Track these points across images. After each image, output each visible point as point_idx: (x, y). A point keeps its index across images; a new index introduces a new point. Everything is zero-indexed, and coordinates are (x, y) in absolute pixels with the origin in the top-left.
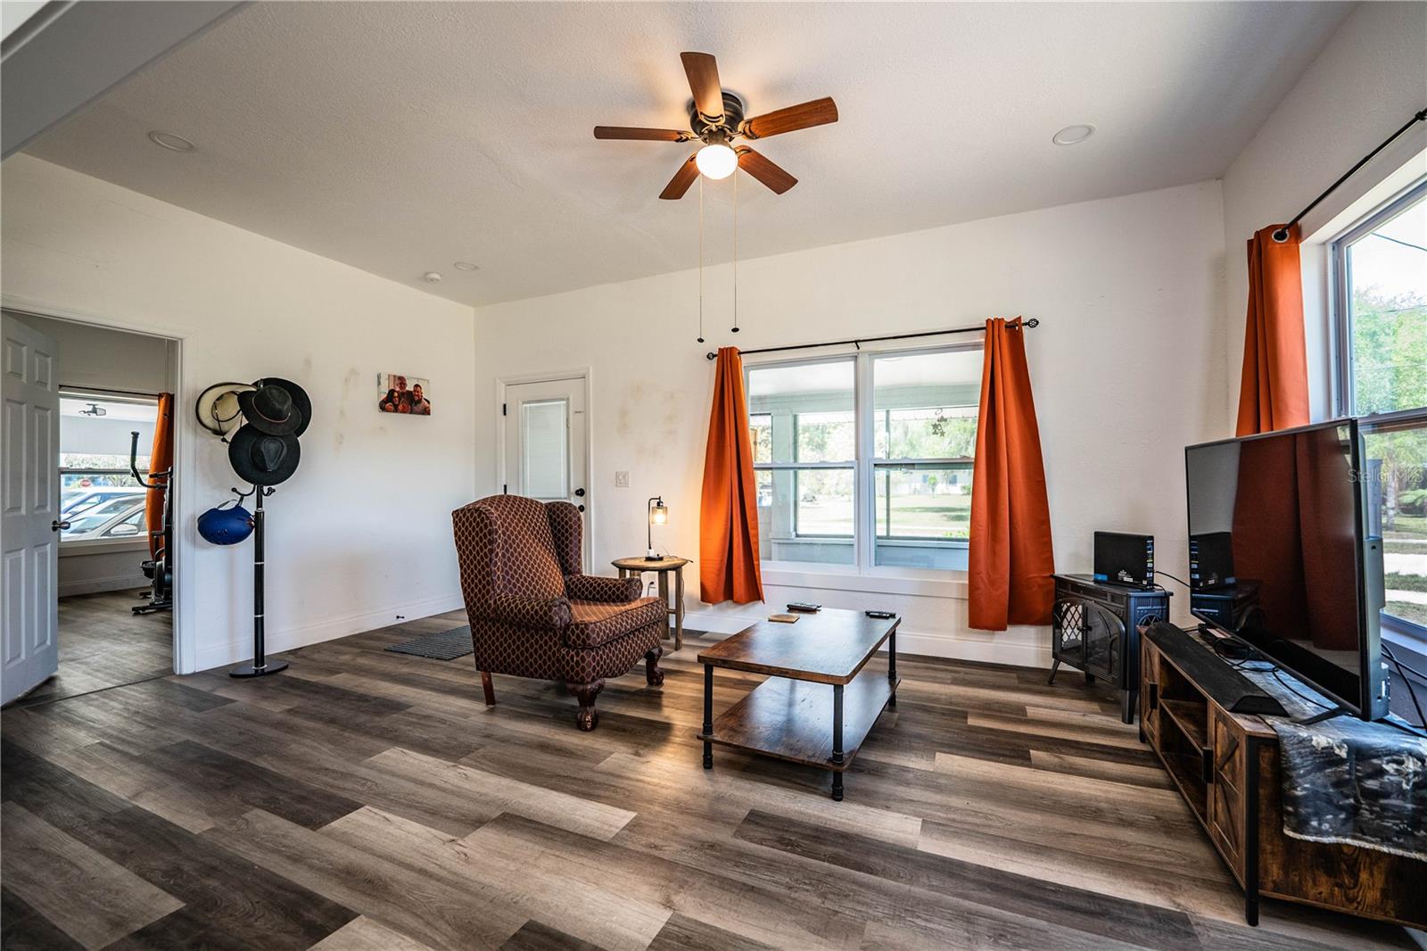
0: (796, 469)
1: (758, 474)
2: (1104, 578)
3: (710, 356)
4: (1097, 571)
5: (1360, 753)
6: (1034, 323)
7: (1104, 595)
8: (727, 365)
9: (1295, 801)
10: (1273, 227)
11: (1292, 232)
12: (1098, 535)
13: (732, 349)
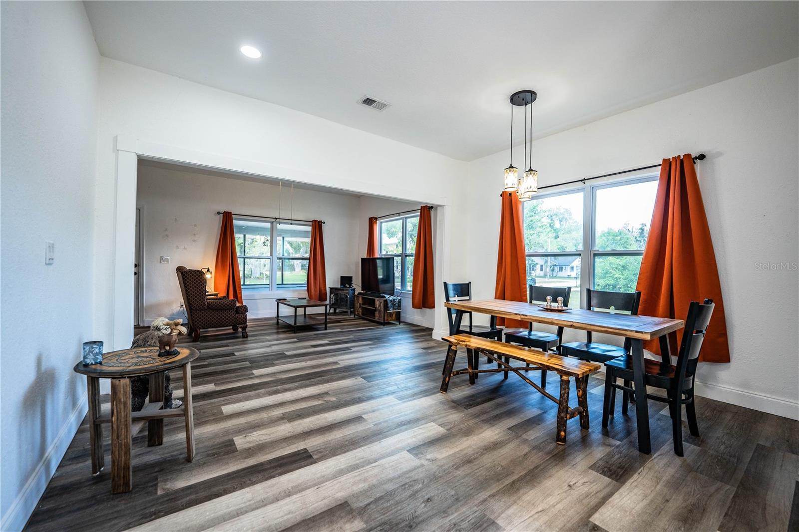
0: (244, 258)
1: (238, 259)
2: (342, 286)
3: (219, 213)
4: (341, 285)
5: (394, 300)
6: (324, 223)
7: (343, 290)
8: (227, 218)
9: (389, 307)
10: (373, 217)
11: (376, 219)
12: (341, 277)
13: (231, 212)
